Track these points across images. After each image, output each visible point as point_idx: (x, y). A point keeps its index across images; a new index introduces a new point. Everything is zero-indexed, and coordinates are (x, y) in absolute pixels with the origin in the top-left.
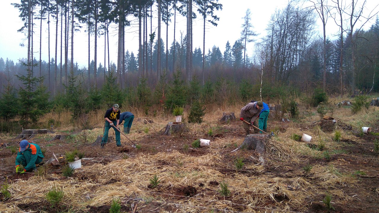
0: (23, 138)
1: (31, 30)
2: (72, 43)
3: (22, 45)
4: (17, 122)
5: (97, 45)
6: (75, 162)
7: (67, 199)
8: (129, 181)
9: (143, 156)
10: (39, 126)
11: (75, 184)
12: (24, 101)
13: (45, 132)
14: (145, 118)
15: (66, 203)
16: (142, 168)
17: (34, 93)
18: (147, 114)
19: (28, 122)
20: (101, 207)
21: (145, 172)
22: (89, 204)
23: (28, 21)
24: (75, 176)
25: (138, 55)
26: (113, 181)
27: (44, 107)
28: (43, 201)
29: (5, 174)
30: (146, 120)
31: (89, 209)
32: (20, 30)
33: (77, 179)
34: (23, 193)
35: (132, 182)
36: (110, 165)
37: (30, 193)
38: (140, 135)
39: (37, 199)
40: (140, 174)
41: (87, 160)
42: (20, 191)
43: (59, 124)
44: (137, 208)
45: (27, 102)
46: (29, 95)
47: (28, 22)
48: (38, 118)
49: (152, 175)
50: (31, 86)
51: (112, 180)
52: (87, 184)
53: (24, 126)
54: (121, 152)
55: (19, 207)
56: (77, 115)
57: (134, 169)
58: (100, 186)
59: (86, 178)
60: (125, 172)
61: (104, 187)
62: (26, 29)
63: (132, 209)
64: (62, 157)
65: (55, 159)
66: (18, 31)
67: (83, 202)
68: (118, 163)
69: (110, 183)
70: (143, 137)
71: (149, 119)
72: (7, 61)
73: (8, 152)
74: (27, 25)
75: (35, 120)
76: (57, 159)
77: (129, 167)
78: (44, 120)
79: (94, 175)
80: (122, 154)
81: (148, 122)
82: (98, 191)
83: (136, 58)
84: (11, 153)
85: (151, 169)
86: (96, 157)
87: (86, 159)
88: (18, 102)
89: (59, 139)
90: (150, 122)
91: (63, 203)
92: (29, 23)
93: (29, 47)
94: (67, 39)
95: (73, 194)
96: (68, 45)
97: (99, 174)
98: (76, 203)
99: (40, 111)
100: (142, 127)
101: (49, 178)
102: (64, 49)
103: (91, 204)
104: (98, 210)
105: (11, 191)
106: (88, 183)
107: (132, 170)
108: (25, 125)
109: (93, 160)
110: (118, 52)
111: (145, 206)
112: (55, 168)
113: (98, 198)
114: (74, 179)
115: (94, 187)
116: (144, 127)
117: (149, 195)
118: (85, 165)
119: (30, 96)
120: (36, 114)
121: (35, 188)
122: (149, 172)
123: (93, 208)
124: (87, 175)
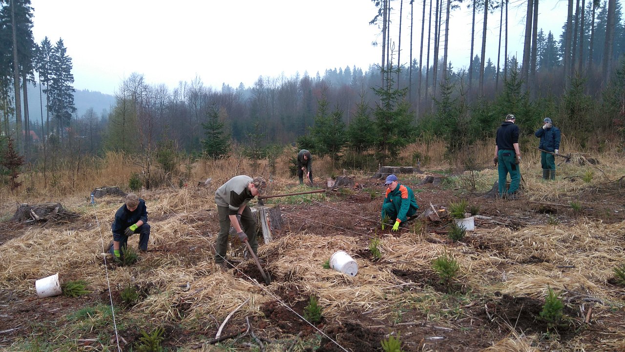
0: (381, 178)
1: (387, 19)
2: (447, 29)
3: (375, 44)
4: (372, 155)
5: (487, 28)
6: (464, 219)
7: (461, 275)
8: (568, 265)
9: (589, 223)
10: (400, 162)
11: (470, 253)
12: (381, 125)
13: (410, 171)
14: (582, 154)
15: (459, 281)
16: (591, 245)
17: (395, 113)
18: (583, 146)
19: (385, 156)
20: (521, 299)
21: (597, 254)
22: (498, 290)
23: (383, 5)
24: (468, 241)
25: (561, 36)
26: (536, 260)
27: (406, 134)
28: (425, 272)
29: (368, 226)
30: (583, 157)
31: (501, 298)
32: (373, 22)
33: (472, 246)
34: (396, 254)
35: (574, 267)
36: (526, 231)
37: (406, 256)
38: (573, 185)
39: (416, 267)
40: (588, 256)
41: (482, 219)
42: (391, 252)
43: (427, 159)
44: (593, 314)
45: (385, 126)
46: (388, 117)
47: (383, 7)
48: (399, 150)
49: (613, 260)
50: (391, 102)
51: (534, 257)
52: (489, 257)
53: (380, 161)
54: (541, 212)
55: (393, 273)
56: (455, 146)
57: (574, 244)
58: (512, 264)
59: (487, 248)
60: (556, 248)
61: (519, 266)
62: (381, 18)
63: (583, 315)
64: (444, 210)
65: (432, 211)
66: (370, 23)
67: (488, 284)
68: (540, 230)
69: (530, 262)
70: (582, 189)
71: (589, 156)
72: (355, 69)
73: (366, 196)
74: (382, 11)
75: (394, 154)
76: (435, 211)
77: (564, 241)
78: (407, 152)
79: (500, 245)
80: (544, 217)
81: (588, 163)
82: (510, 272)
83: (557, 43)
84: (370, 197)
85: (608, 249)
86: (496, 215)
87: (481, 216)
88: (375, 127)
89: (432, 182)
90: (593, 162)
91: (455, 280)
92: (385, 9)
93: (384, 46)
94: (438, 24)
95: (470, 269)
96: (439, 35)
97: (509, 244)
98: (477, 283)
99: (402, 140)
100: (575, 171)
101: (428, 239)
102: (432, 42)
103: (502, 290)
104: (517, 303)
105: (381, 249)
106: (491, 255)
107: (570, 246)
108: (382, 159)
109: (491, 220)
110: (524, 35)
111: (609, 314)
112: (434, 224)
113: (514, 284)
114: (468, 246)
115: (502, 264)
116: (581, 171)
117: (612, 296)
118: (479, 226)
119: (390, 117)
120: (396, 145)
121: (412, 250)
122: (605, 255)
123: (507, 297)
124: (488, 243)
